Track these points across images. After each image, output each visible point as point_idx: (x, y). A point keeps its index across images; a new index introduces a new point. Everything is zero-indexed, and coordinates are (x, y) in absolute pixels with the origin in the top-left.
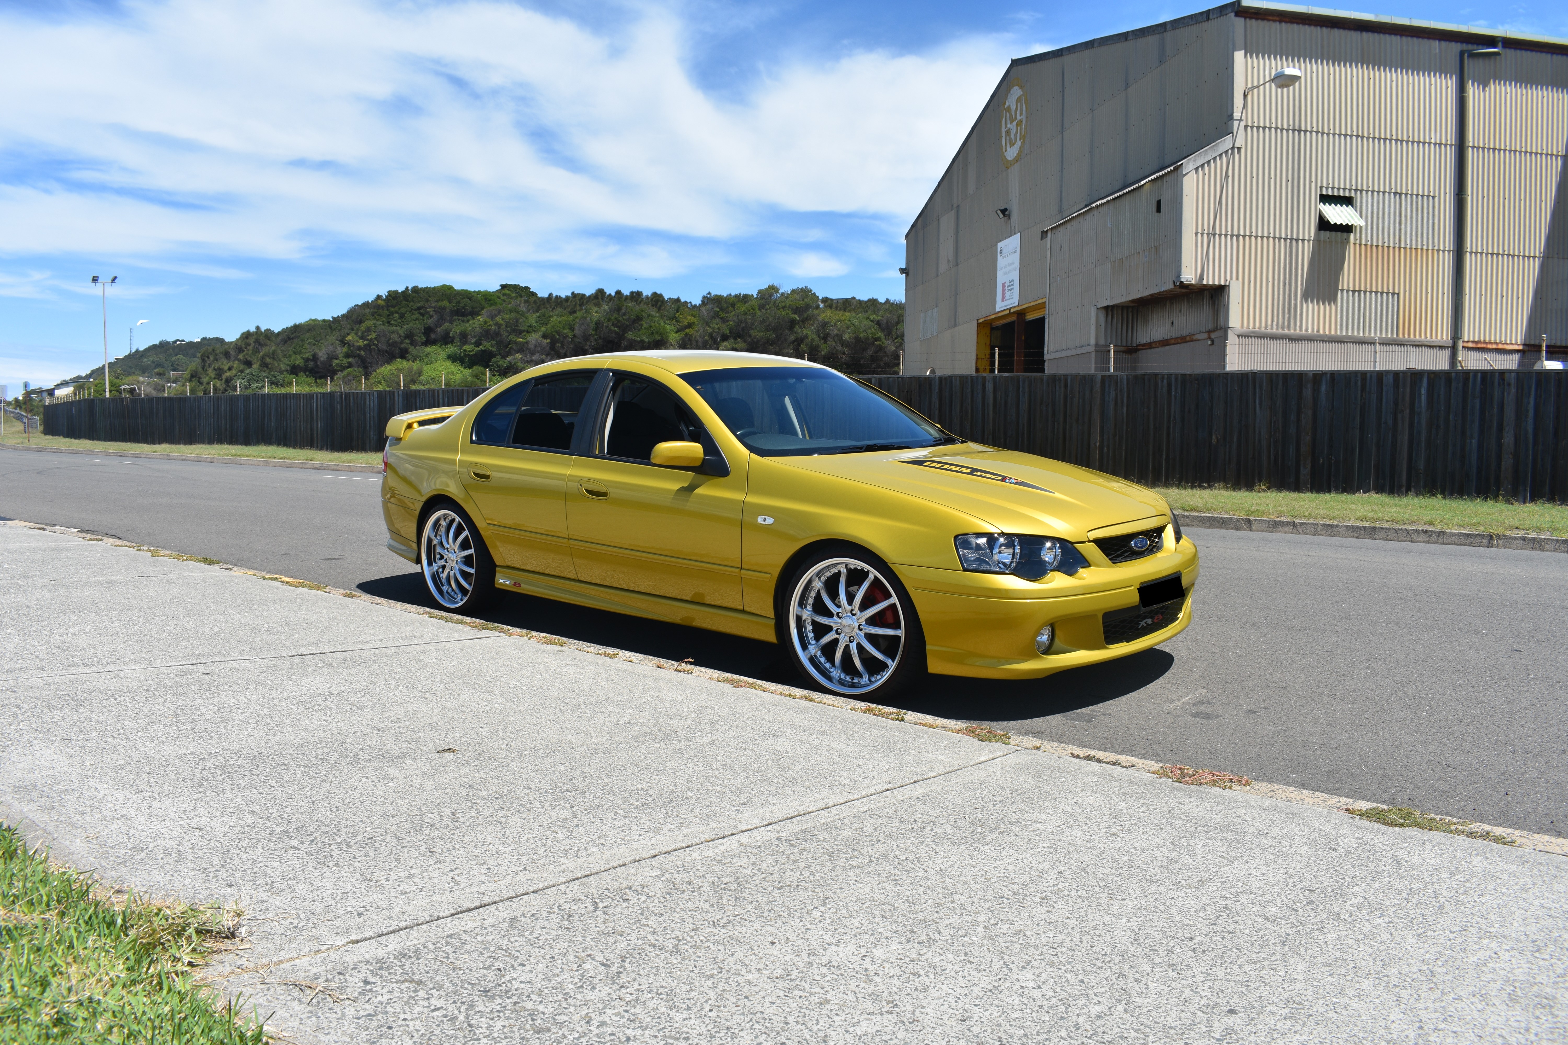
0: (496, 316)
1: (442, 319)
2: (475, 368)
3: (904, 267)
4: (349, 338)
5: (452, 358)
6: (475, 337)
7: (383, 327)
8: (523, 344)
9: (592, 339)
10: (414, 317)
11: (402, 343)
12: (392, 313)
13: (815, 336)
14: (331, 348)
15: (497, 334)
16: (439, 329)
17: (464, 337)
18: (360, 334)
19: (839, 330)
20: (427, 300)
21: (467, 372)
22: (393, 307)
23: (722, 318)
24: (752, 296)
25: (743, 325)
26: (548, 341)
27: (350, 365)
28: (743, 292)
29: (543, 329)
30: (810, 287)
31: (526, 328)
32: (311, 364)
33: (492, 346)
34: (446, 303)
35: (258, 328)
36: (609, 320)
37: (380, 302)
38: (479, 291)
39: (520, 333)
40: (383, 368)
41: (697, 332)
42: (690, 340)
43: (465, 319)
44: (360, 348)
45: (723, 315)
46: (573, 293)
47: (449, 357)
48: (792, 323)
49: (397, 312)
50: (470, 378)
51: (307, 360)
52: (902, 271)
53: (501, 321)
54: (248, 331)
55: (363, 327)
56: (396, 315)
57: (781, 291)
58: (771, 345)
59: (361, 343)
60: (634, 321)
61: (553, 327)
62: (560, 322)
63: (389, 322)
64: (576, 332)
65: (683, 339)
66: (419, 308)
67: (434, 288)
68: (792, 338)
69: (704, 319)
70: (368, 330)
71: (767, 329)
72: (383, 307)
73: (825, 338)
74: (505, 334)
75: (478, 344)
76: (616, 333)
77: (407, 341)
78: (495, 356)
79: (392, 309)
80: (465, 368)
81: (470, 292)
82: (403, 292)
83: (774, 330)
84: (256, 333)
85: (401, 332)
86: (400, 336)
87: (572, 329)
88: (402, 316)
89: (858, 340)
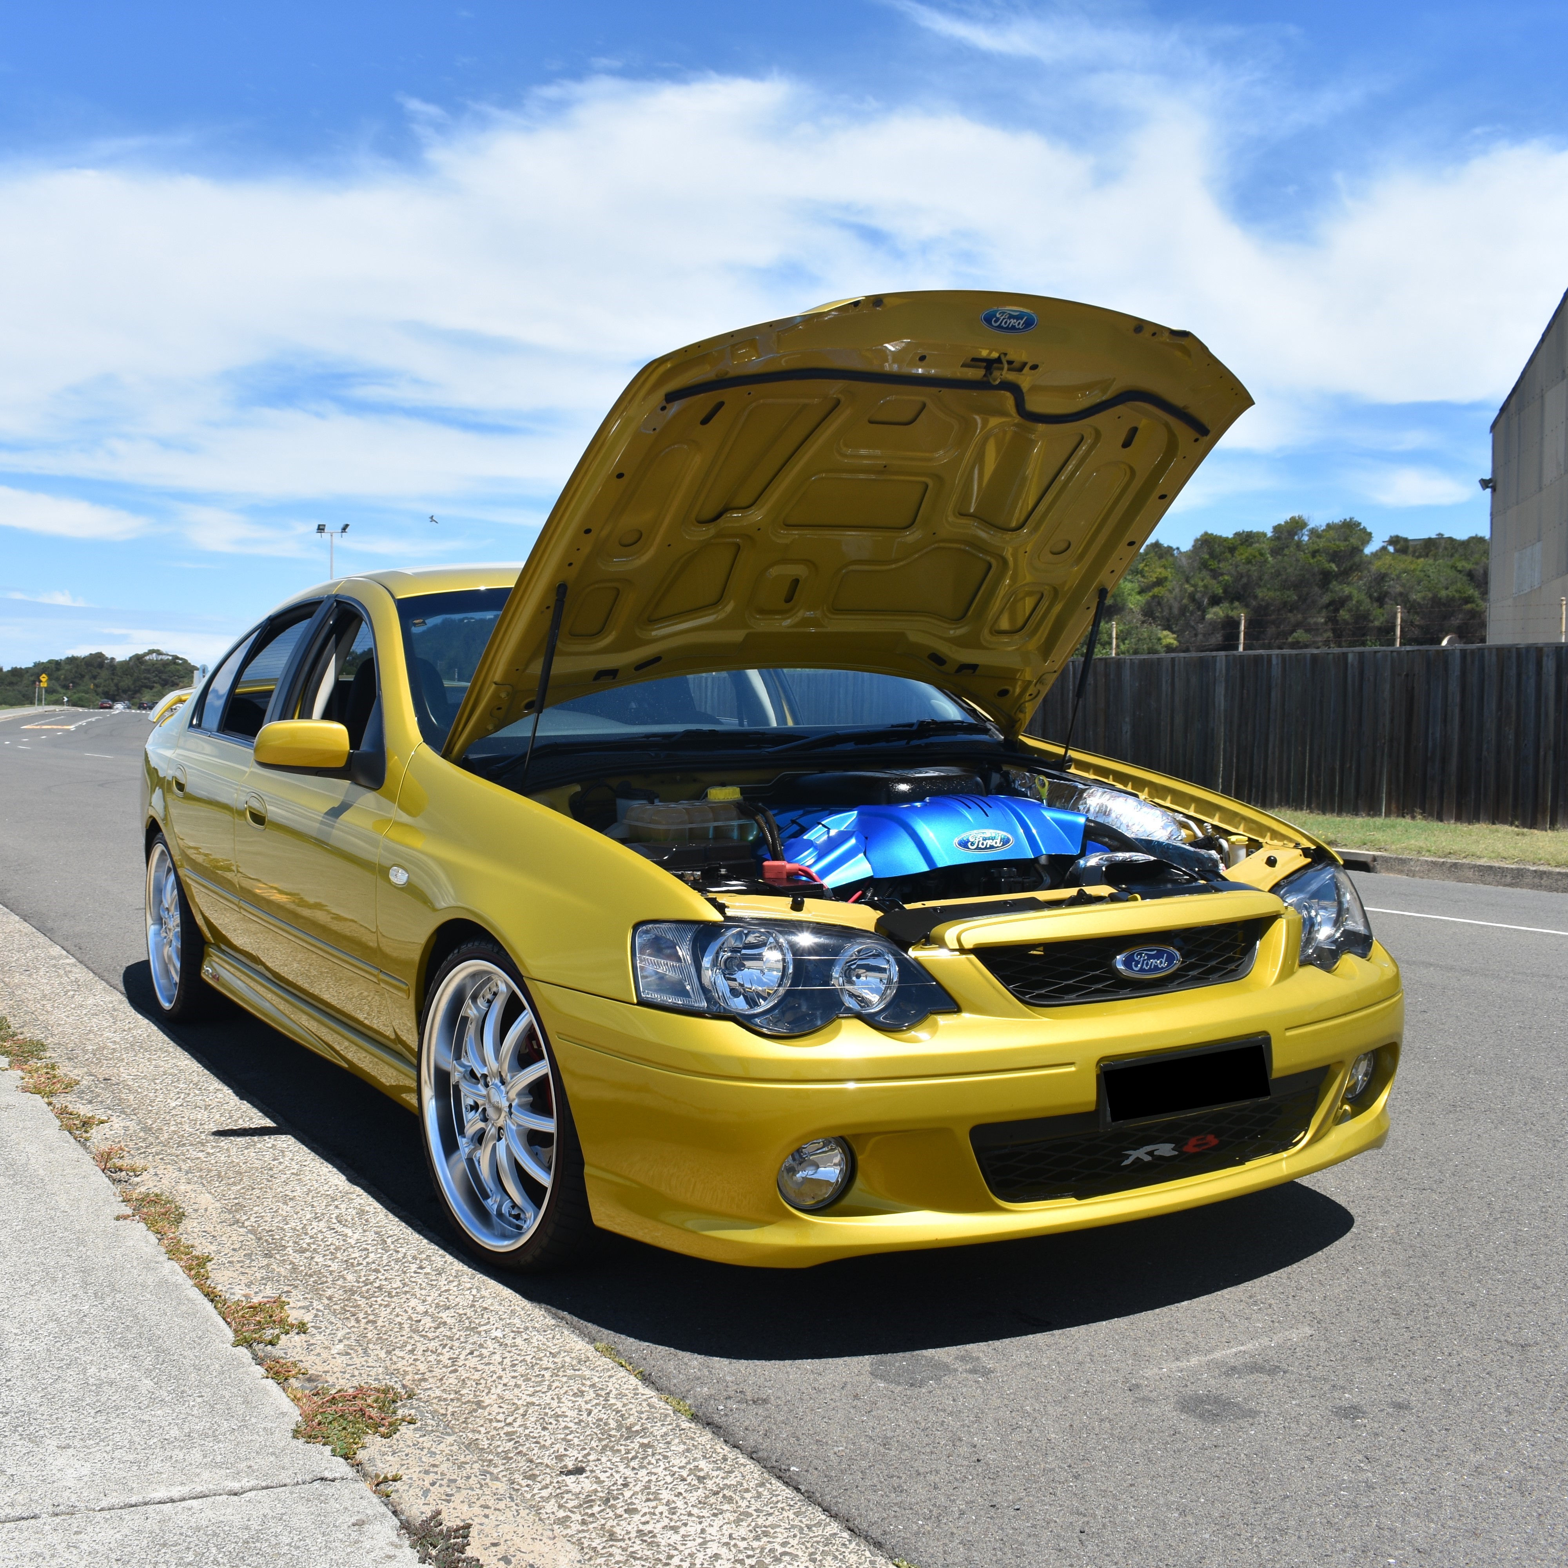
3: (1488, 476)
13: (1363, 597)
19: (1403, 586)
23: (1211, 570)
24: (1264, 535)
25: (1244, 580)
28: (1248, 529)
30: (1357, 518)
41: (1170, 591)
42: (1159, 604)
45: (1213, 564)
48: (1326, 577)
52: (1485, 484)
57: (1311, 525)
58: (1291, 611)
65: (1148, 603)
68: (1326, 599)
69: (1183, 572)
71: (1284, 586)
73: (1380, 600)
83: (1296, 586)
89: (1436, 601)
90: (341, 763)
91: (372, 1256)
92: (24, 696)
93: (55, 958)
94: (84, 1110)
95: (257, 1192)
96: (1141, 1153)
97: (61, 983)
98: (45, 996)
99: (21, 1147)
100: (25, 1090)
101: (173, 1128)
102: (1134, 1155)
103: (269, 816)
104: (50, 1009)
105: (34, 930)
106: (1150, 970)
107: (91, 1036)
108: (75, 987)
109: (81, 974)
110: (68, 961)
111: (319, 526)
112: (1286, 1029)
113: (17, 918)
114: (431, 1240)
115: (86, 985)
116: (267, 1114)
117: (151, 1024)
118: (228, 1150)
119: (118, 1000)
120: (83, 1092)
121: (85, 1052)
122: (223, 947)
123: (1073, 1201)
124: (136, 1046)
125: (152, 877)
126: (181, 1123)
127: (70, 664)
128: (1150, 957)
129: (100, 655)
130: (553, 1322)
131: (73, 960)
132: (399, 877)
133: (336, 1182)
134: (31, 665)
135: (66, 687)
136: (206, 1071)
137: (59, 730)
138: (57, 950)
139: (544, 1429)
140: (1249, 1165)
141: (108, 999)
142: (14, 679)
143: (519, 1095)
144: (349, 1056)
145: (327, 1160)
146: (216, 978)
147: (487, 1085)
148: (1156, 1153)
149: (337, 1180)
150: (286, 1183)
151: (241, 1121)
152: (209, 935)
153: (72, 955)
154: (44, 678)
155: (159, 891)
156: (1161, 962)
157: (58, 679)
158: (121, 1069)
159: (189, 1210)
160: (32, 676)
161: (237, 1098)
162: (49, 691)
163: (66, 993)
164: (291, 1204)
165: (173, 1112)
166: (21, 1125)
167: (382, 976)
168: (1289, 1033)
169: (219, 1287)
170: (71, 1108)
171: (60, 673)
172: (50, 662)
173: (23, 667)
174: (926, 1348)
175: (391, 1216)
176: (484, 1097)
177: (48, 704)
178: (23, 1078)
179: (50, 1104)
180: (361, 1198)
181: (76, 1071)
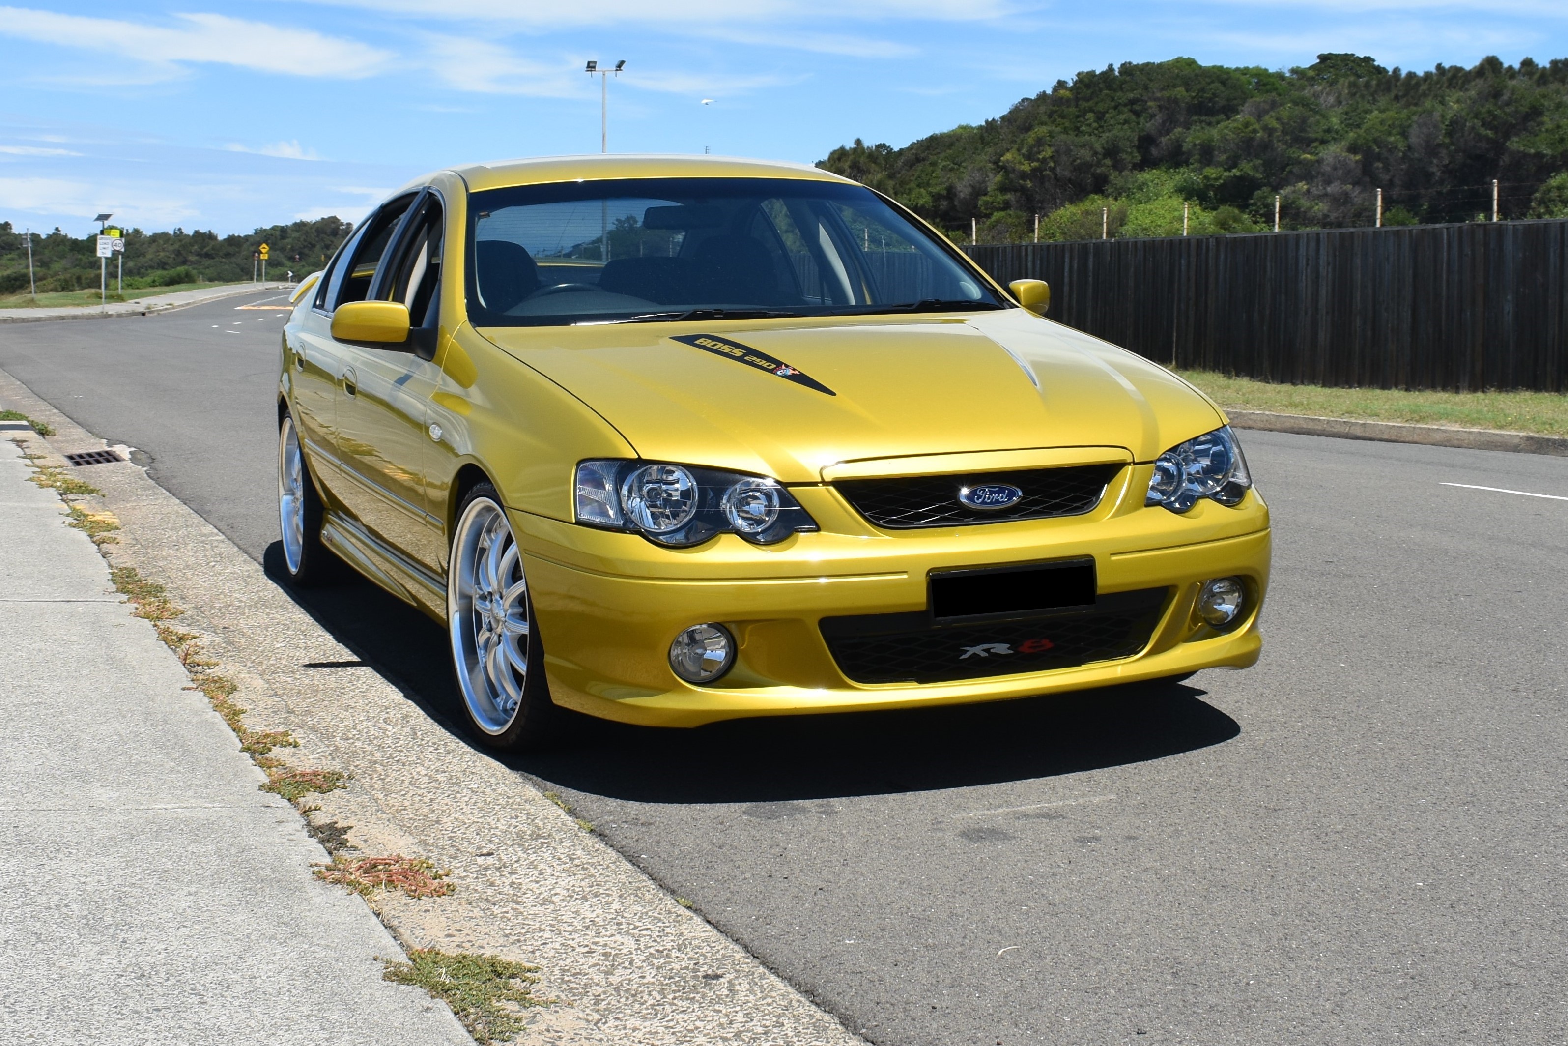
0: (1266, 112)
1: (1171, 121)
2: (1222, 208)
4: (1008, 156)
5: (1188, 192)
6: (1225, 151)
7: (1063, 137)
8: (1311, 163)
9: (1444, 152)
10: (1122, 117)
11: (1099, 164)
12: (1084, 112)
14: (977, 176)
15: (1266, 146)
16: (1164, 140)
17: (1207, 154)
18: (1024, 151)
20: (1146, 88)
21: (1208, 217)
22: (1087, 100)
26: (1358, 157)
27: (1006, 206)
29: (1351, 135)
31: (1320, 135)
32: (944, 204)
33: (1255, 168)
34: (1180, 92)
35: (858, 142)
36: (1476, 116)
37: (1062, 92)
38: (1247, 69)
39: (1306, 143)
40: (1061, 211)
43: (1213, 120)
44: (1024, 175)
46: (1439, 67)
47: (1180, 190)
49: (1091, 110)
50: (1212, 229)
51: (936, 197)
53: (1275, 124)
54: (842, 149)
55: (1030, 138)
56: (1090, 115)
59: (1026, 167)
60: (1527, 117)
61: (1368, 131)
62: (1382, 122)
63: (1077, 129)
64: (1414, 140)
66: (1132, 102)
67: (1160, 65)
70: (1039, 142)
72: (1068, 100)
74: (1280, 147)
75: (1232, 163)
76: (1487, 139)
77: (1108, 162)
78: (1259, 187)
79: (1084, 105)
80: (1204, 210)
81: (1228, 71)
82: (1103, 73)
84: (855, 150)
85: (1098, 147)
86: (1096, 153)
87: (1404, 134)
88: (1100, 117)
90: (403, 338)
91: (402, 742)
92: (242, 270)
93: (205, 535)
94: (182, 630)
95: (326, 703)
96: (979, 650)
97: (206, 556)
98: (187, 566)
99: (123, 649)
100: (137, 615)
101: (272, 662)
102: (971, 651)
103: (360, 386)
104: (189, 576)
105: (192, 511)
106: (991, 503)
107: (222, 596)
108: (218, 559)
109: (228, 548)
110: (217, 538)
111: (589, 63)
112: (1112, 554)
113: (178, 501)
114: (453, 733)
115: (228, 558)
116: (355, 652)
117: (279, 588)
118: (313, 676)
119: (257, 570)
120: (185, 619)
121: (212, 608)
122: (341, 514)
123: (915, 685)
124: (260, 604)
125: (284, 450)
126: (280, 659)
127: (298, 231)
128: (991, 493)
129: (334, 220)
130: (521, 780)
131: (222, 537)
132: (436, 433)
133: (395, 697)
134: (251, 232)
135: (292, 259)
136: (315, 623)
137: (279, 312)
138: (210, 528)
139: (478, 834)
140: (1084, 667)
141: (246, 568)
142: (231, 250)
143: (511, 606)
144: (420, 596)
145: (393, 684)
146: (330, 540)
147: (491, 601)
148: (992, 651)
149: (394, 694)
150: (352, 697)
151: (332, 657)
152: (325, 499)
153: (223, 533)
154: (264, 248)
155: (289, 461)
156: (1002, 498)
157: (283, 249)
158: (241, 621)
159: (240, 687)
160: (252, 245)
161: (335, 642)
162: (271, 263)
163: (208, 564)
164: (351, 711)
165: (276, 651)
166: (126, 636)
167: (428, 518)
168: (1114, 558)
169: (245, 726)
170: (172, 628)
171: (287, 241)
172: (274, 228)
173: (242, 235)
174: (797, 799)
175: (429, 719)
176: (488, 610)
177: (272, 280)
178: (137, 608)
179: (155, 626)
180: (412, 709)
181: (184, 606)
